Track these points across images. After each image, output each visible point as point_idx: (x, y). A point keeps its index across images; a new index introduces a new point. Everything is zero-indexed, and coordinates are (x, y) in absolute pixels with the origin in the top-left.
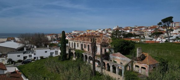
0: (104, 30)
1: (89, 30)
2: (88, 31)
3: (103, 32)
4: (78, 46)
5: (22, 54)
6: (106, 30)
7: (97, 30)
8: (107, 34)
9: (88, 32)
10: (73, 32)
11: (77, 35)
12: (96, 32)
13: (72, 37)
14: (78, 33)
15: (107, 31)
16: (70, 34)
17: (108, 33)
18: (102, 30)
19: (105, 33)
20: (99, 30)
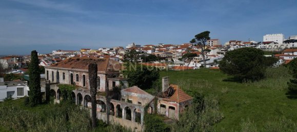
1: (85, 49)
2: (84, 50)
3: (111, 53)
4: (64, 78)
6: (114, 49)
7: (99, 50)
8: (117, 56)
9: (84, 53)
10: (55, 53)
11: (62, 57)
12: (98, 52)
13: (53, 61)
14: (65, 54)
15: (117, 51)
17: (119, 54)
18: (109, 49)
19: (113, 55)
20: (104, 49)
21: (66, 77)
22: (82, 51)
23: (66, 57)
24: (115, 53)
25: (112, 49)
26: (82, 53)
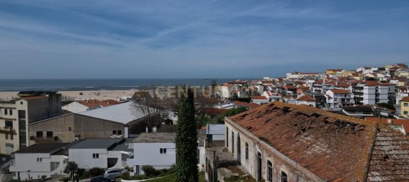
0: (381, 69)
1: (334, 71)
2: (332, 72)
3: (379, 75)
4: (247, 157)
5: (105, 150)
6: (387, 69)
7: (358, 70)
8: (393, 82)
9: (331, 76)
10: (290, 76)
11: (297, 83)
12: (356, 74)
13: (283, 89)
14: (303, 79)
15: (392, 72)
16: (281, 80)
17: (397, 78)
18: (376, 69)
19: (385, 79)
20: (366, 68)
21: (249, 157)
22: (328, 72)
23: (301, 84)
24: (388, 75)
25: (383, 69)
26: (328, 76)
